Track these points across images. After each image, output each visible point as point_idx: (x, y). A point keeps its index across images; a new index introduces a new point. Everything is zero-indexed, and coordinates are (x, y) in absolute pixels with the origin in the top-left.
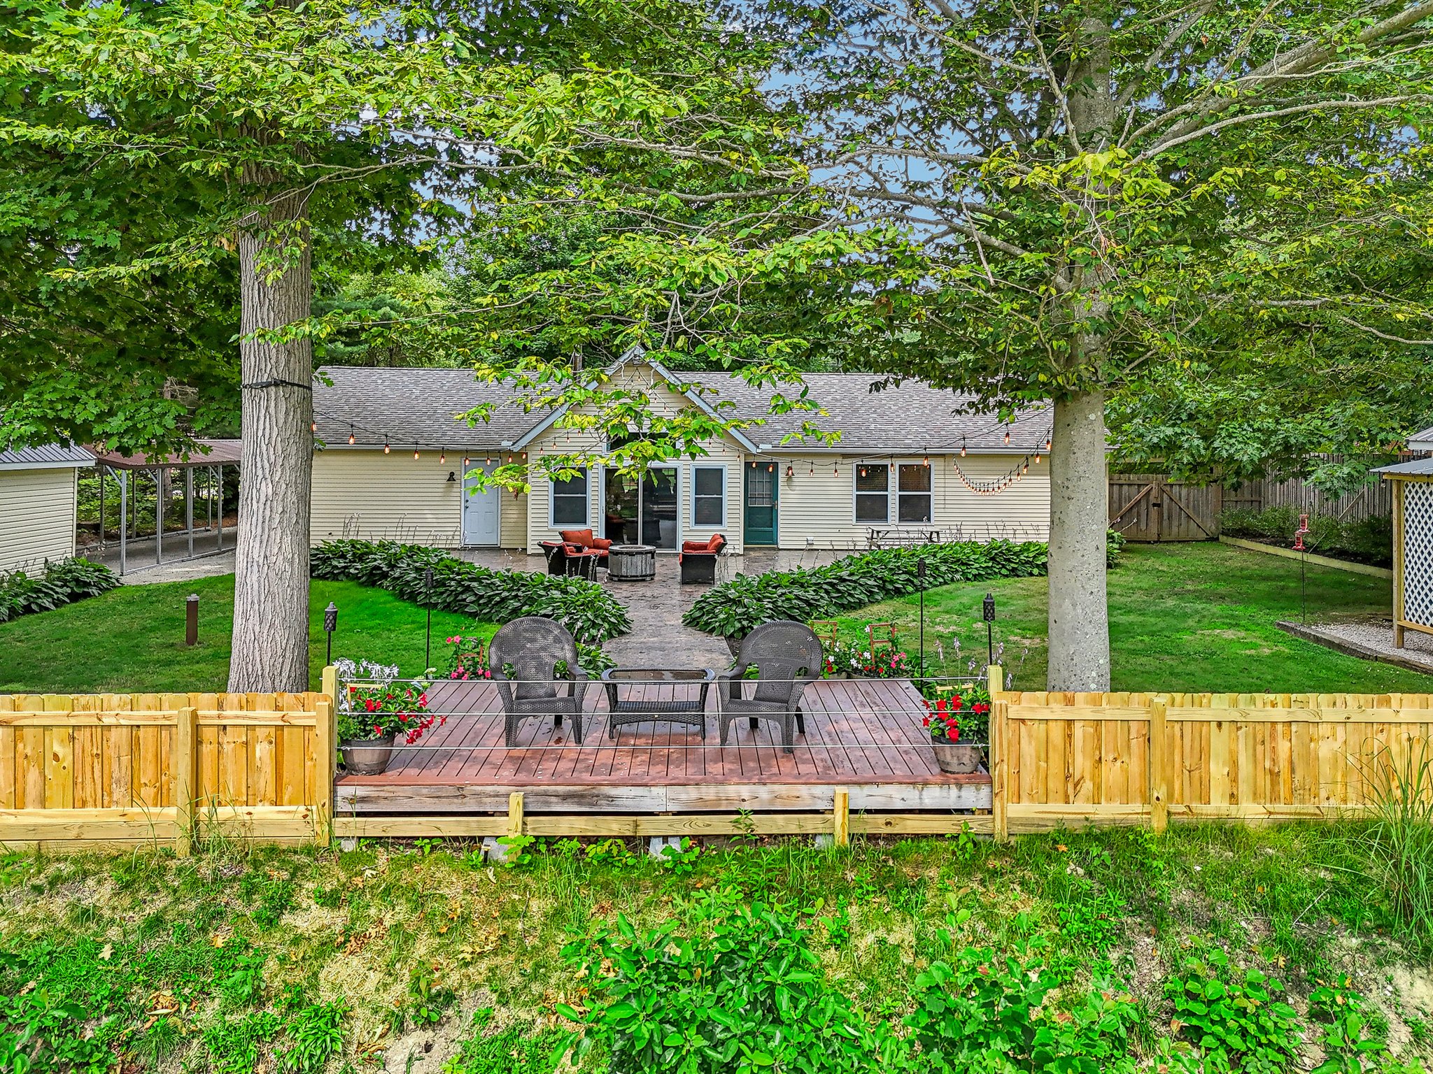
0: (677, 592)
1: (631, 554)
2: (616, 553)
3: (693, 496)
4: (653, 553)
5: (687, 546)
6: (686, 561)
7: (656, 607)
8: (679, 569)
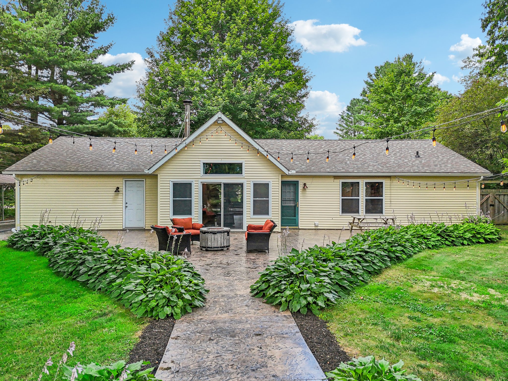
0: (244, 259)
1: (214, 233)
2: (205, 233)
3: (252, 199)
4: (228, 232)
5: (249, 227)
6: (250, 237)
7: (228, 274)
8: (245, 242)
